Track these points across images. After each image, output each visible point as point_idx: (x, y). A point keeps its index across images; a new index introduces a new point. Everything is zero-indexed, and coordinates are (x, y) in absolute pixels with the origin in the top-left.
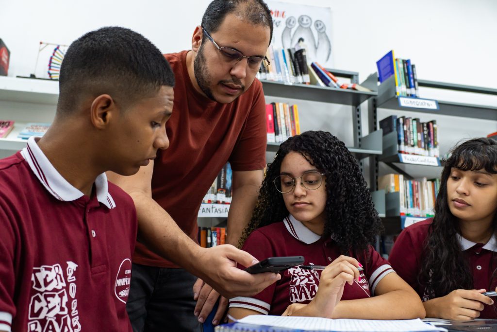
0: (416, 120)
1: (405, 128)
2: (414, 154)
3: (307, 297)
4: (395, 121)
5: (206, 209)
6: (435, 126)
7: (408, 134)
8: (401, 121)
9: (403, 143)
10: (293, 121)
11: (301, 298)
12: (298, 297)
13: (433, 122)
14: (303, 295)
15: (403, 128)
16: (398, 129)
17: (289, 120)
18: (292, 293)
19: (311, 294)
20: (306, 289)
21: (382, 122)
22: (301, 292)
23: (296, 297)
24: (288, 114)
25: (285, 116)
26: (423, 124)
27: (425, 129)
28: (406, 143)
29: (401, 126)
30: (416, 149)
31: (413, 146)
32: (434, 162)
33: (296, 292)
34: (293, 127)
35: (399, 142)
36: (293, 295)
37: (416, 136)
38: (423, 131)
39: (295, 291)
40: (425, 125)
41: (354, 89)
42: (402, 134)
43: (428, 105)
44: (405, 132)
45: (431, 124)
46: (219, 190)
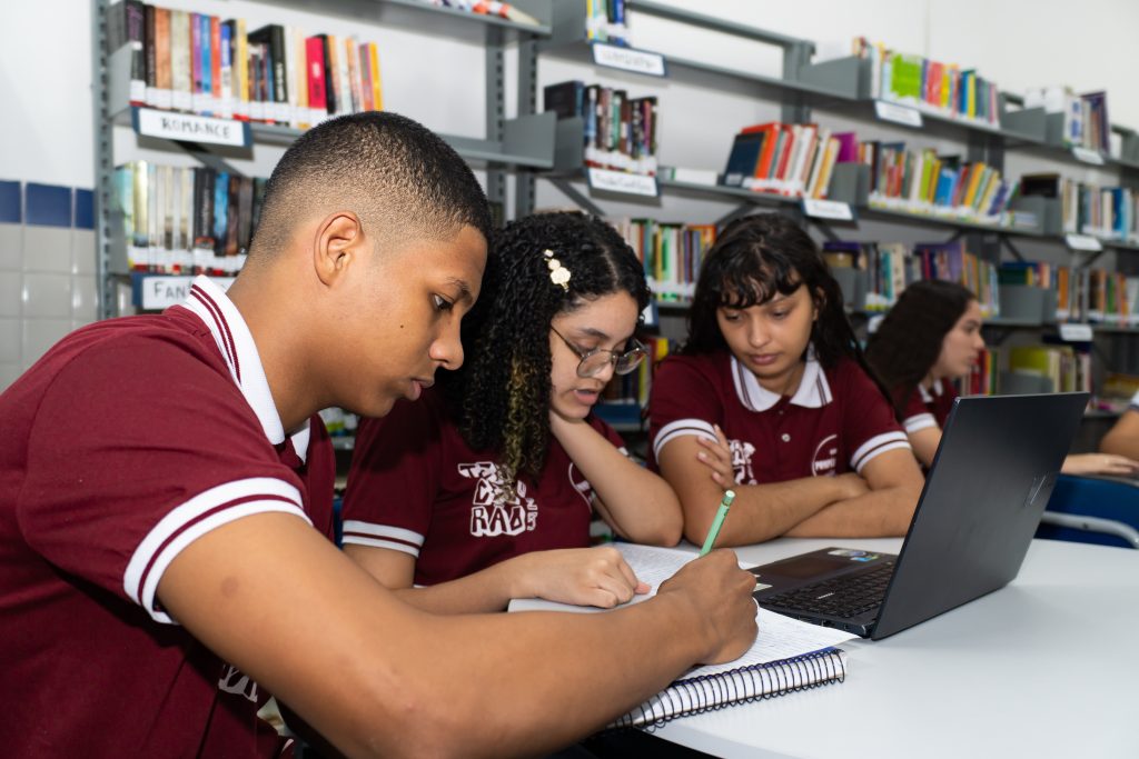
0: (621, 94)
1: (600, 110)
2: (611, 168)
3: (504, 528)
4: (580, 92)
5: (174, 291)
6: (655, 109)
7: (603, 124)
8: (593, 94)
9: (592, 143)
10: (367, 80)
11: (493, 528)
12: (488, 525)
13: (653, 101)
14: (498, 523)
15: (595, 110)
16: (585, 113)
17: (358, 79)
18: (475, 518)
19: (512, 523)
20: (505, 514)
21: (551, 92)
22: (495, 518)
23: (484, 526)
24: (357, 62)
25: (351, 68)
26: (633, 102)
27: (636, 113)
28: (599, 145)
29: (592, 106)
30: (617, 158)
31: (610, 150)
32: (648, 188)
33: (486, 516)
34: (368, 95)
35: (586, 141)
36: (479, 523)
37: (618, 130)
38: (633, 117)
39: (482, 514)
40: (637, 105)
41: (503, 16)
42: (592, 123)
43: (649, 65)
44: (599, 120)
45: (647, 105)
46: (198, 242)
